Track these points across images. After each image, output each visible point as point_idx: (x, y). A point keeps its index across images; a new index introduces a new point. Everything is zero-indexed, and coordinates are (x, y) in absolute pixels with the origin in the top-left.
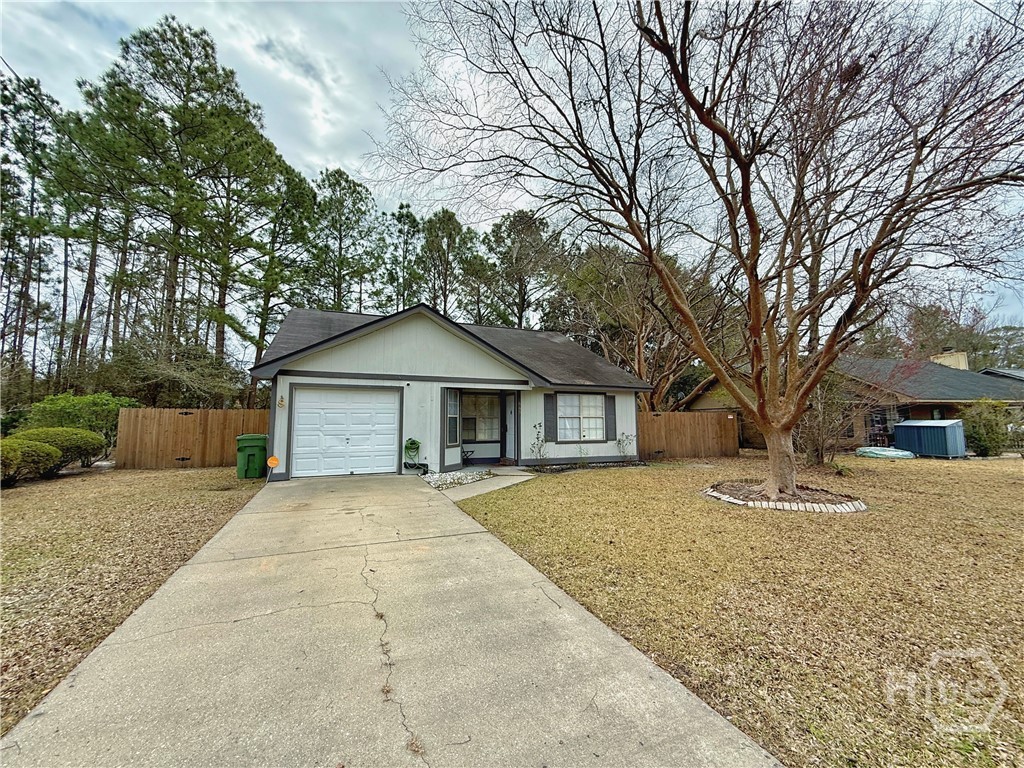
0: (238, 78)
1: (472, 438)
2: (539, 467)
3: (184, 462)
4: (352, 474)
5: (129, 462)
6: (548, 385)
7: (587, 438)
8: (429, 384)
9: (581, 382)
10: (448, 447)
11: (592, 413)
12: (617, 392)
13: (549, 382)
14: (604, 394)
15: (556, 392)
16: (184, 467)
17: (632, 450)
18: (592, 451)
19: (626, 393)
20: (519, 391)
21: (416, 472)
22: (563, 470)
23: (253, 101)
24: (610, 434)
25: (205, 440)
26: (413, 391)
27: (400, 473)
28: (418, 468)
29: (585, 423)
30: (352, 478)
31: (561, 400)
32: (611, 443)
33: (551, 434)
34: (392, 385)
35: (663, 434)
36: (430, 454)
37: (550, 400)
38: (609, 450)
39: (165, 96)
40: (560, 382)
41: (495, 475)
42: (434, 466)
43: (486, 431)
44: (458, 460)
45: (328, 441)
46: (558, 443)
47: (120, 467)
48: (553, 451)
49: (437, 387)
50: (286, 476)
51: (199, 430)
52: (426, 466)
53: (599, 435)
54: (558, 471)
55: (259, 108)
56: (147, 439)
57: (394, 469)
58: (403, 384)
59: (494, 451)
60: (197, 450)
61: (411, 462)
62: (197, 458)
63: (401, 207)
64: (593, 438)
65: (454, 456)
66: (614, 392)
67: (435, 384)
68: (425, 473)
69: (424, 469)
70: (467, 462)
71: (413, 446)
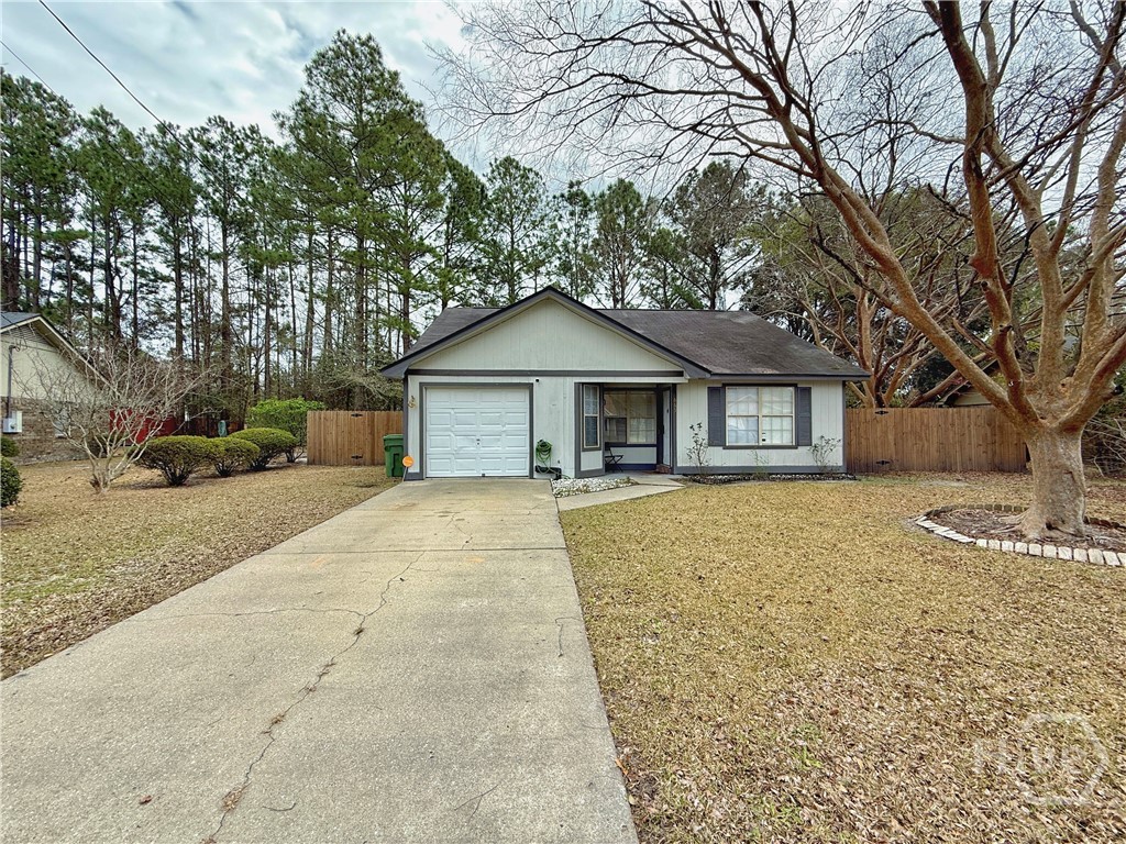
0: (402, 80)
1: (622, 440)
2: (699, 476)
3: (357, 460)
4: (484, 476)
5: (317, 459)
6: (708, 375)
7: (768, 442)
8: (561, 379)
9: (760, 370)
10: (585, 450)
11: (777, 410)
12: (813, 382)
13: (709, 372)
14: (795, 385)
15: (725, 385)
16: (359, 465)
17: (836, 458)
18: (775, 459)
19: (828, 383)
20: (675, 385)
21: (548, 476)
22: (729, 481)
23: (417, 101)
24: (803, 435)
25: (373, 439)
26: (544, 387)
27: (531, 477)
28: (550, 472)
29: (765, 424)
30: (483, 480)
31: (730, 394)
32: (802, 450)
33: (717, 436)
34: (520, 382)
35: (891, 437)
36: (564, 457)
37: (717, 395)
38: (801, 458)
39: (343, 113)
40: (728, 372)
41: (633, 484)
42: (568, 469)
43: (641, 432)
44: (599, 465)
45: (460, 442)
46: (726, 448)
47: (311, 463)
48: (717, 458)
49: (571, 382)
50: (420, 476)
51: (368, 431)
52: (558, 470)
53: (787, 439)
54: (724, 482)
55: (421, 105)
56: (329, 439)
57: (526, 472)
58: (532, 380)
59: (649, 457)
60: (368, 449)
61: (542, 465)
62: (367, 456)
63: (571, 185)
64: (776, 442)
65: (593, 460)
66: (809, 382)
67: (568, 379)
68: (559, 477)
69: (557, 473)
70: (611, 467)
71: (545, 448)
